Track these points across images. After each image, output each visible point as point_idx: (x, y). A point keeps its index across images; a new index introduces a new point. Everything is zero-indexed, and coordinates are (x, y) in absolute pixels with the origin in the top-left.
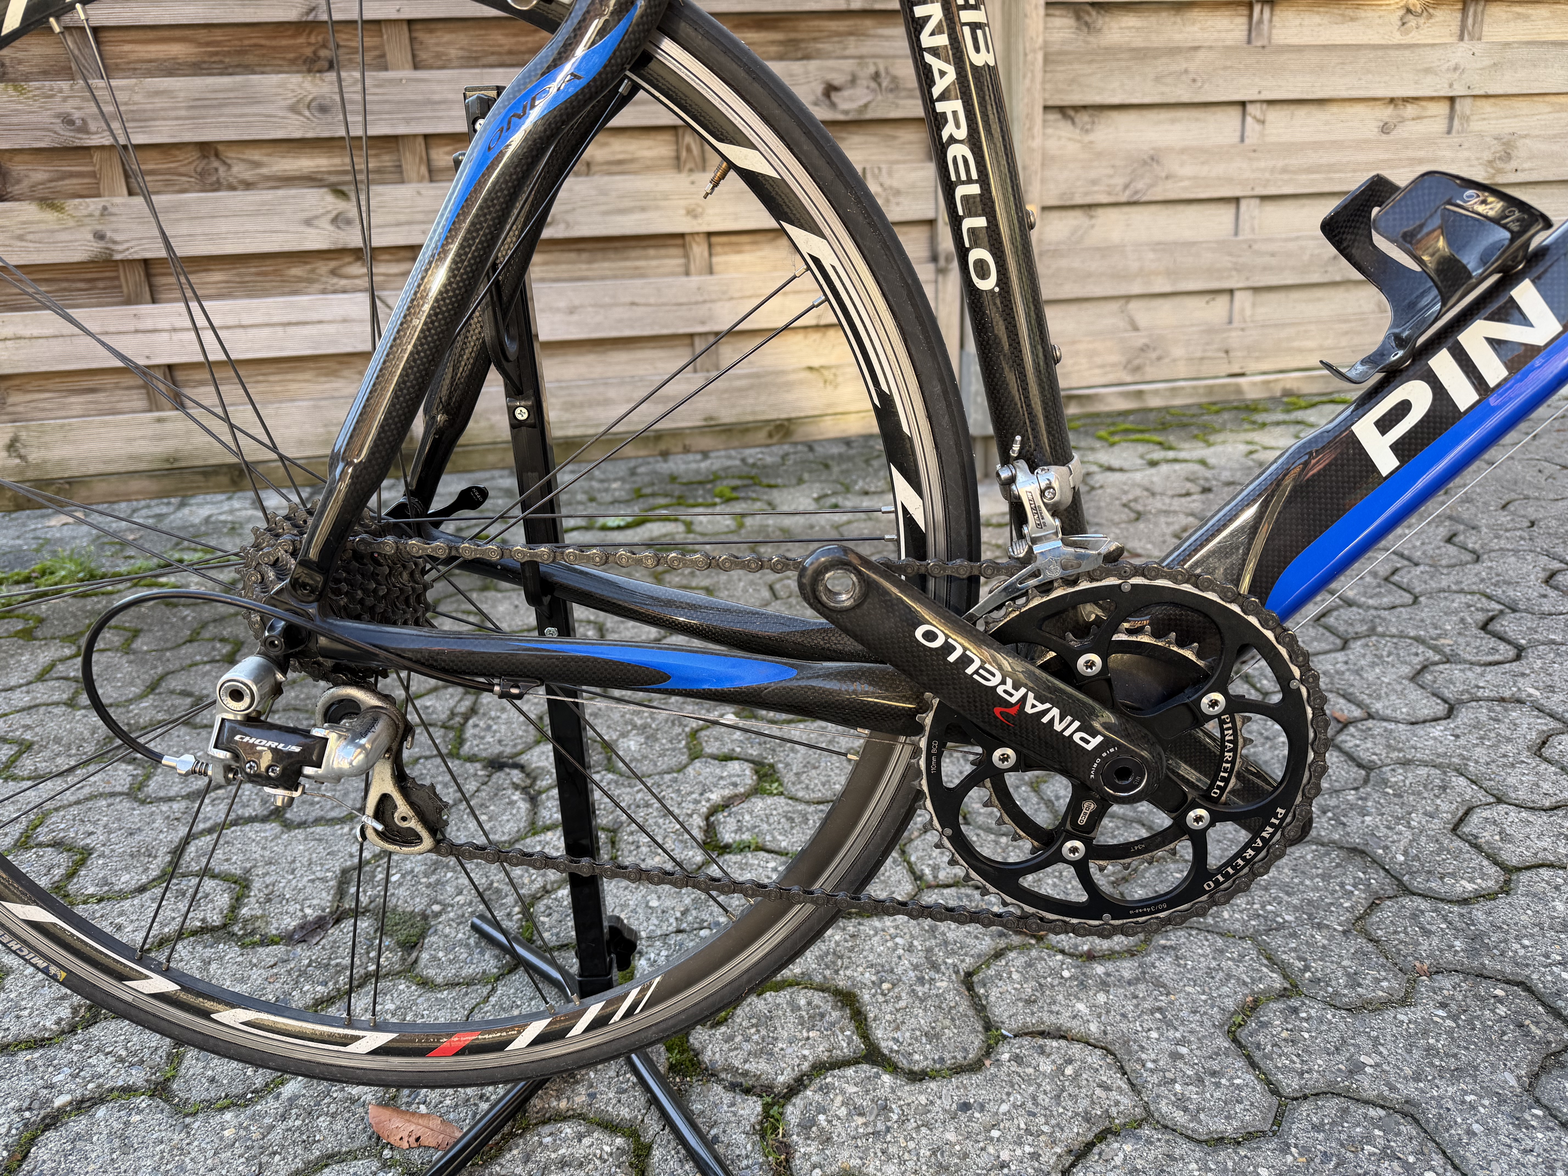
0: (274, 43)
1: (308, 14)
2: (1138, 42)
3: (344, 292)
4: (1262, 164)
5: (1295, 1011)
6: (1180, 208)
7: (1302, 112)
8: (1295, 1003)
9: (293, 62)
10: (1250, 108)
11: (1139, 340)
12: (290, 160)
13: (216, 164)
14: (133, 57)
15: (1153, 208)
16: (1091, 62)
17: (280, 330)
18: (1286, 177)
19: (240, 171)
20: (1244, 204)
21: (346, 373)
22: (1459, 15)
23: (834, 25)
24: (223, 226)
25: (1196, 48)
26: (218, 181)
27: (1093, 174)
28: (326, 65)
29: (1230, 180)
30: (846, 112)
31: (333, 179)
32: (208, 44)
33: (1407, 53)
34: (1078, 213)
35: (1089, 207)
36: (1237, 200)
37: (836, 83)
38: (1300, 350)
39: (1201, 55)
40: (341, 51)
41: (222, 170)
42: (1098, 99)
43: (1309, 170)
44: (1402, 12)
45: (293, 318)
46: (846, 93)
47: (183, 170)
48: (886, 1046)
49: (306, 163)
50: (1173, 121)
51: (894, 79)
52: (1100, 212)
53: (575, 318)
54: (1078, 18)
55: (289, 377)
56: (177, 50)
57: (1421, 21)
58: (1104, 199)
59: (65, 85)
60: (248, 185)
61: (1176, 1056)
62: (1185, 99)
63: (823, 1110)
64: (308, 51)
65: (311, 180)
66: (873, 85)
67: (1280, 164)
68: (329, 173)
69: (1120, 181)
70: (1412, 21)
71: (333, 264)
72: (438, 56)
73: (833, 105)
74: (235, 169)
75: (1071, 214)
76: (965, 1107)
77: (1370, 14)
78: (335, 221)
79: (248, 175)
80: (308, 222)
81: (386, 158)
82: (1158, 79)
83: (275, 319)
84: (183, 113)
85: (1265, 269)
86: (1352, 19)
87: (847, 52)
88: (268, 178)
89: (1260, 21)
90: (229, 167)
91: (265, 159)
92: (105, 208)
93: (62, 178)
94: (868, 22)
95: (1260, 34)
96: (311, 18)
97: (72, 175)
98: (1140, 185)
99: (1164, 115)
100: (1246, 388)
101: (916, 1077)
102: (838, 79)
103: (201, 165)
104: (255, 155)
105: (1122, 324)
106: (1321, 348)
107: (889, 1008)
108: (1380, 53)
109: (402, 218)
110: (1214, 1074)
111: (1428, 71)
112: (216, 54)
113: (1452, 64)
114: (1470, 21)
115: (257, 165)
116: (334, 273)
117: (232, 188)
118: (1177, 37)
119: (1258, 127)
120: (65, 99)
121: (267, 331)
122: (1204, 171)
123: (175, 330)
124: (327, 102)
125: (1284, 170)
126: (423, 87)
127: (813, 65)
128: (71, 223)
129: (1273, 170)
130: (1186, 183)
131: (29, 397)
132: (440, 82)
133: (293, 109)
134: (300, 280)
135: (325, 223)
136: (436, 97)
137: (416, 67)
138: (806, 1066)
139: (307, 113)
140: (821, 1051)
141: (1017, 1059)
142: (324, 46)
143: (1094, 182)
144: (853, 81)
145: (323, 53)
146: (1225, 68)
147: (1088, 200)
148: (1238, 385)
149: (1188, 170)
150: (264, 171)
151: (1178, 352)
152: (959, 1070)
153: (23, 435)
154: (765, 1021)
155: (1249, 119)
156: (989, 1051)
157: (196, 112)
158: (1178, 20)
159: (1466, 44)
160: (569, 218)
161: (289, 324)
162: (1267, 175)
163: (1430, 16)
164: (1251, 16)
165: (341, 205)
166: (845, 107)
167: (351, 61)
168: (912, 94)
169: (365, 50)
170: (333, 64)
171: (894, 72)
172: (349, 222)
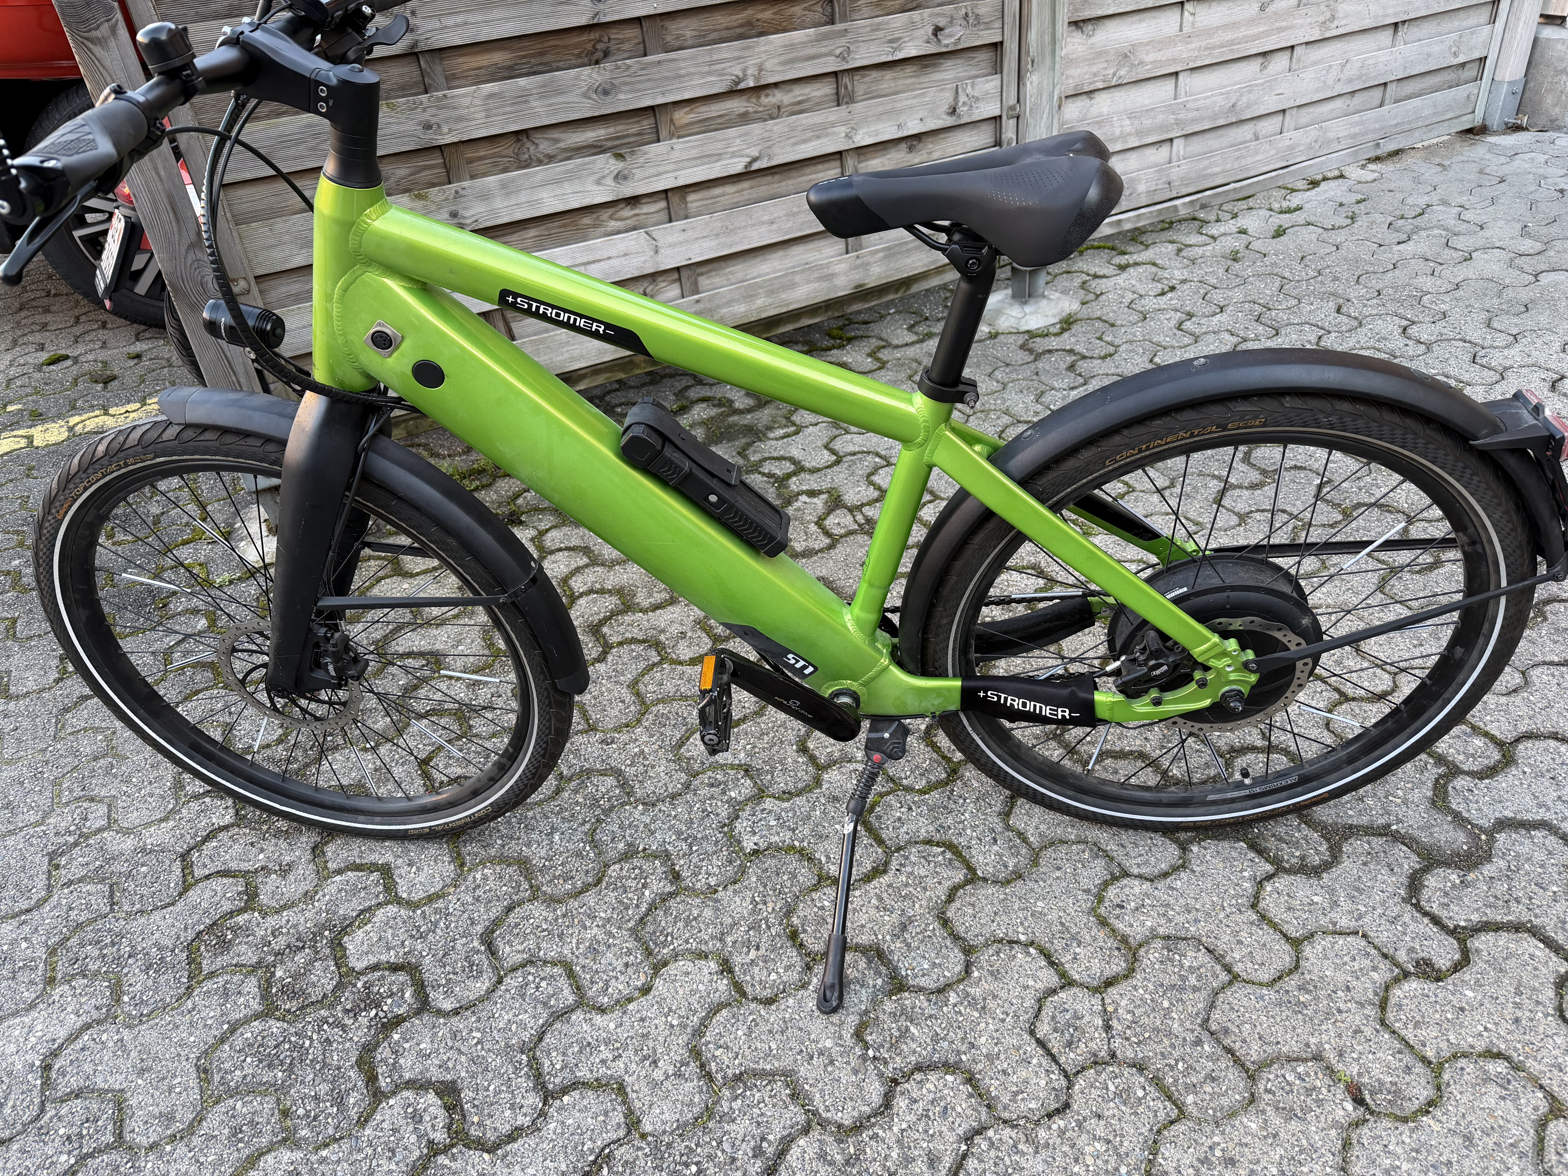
0: (565, 43)
1: (593, 18)
3: (618, 232)
4: (1193, 45)
6: (1144, 84)
7: (1215, 3)
9: (579, 56)
10: (1186, 6)
12: (580, 134)
13: (528, 145)
14: (465, 67)
18: (1207, 53)
19: (544, 146)
20: (1181, 77)
26: (530, 158)
27: (1095, 69)
28: (602, 55)
29: (1174, 60)
30: (947, 46)
31: (609, 144)
32: (519, 50)
34: (1084, 97)
35: (1090, 93)
36: (1176, 74)
37: (941, 25)
38: (1212, 175)
40: (612, 43)
41: (532, 148)
42: (1100, 13)
43: (1222, 46)
46: (947, 31)
47: (504, 152)
49: (590, 135)
50: (1140, 21)
51: (977, 16)
52: (1097, 94)
56: (498, 57)
58: (1100, 85)
59: (424, 98)
60: (551, 158)
64: (590, 46)
65: (596, 149)
66: (964, 23)
67: (1204, 44)
68: (609, 139)
69: (1111, 71)
71: (611, 211)
72: (678, 37)
73: (938, 42)
74: (541, 147)
75: (1080, 98)
78: (616, 177)
79: (551, 150)
80: (598, 182)
81: (645, 123)
84: (508, 109)
85: (1194, 121)
88: (565, 150)
90: (537, 145)
91: (563, 137)
92: (457, 192)
93: (419, 172)
96: (594, 21)
97: (426, 168)
98: (1123, 72)
99: (1136, 17)
100: (1181, 208)
102: (942, 21)
103: (517, 146)
104: (555, 134)
106: (1223, 171)
109: (661, 169)
112: (524, 57)
115: (557, 141)
116: (612, 219)
117: (540, 162)
119: (1191, 18)
120: (424, 110)
124: (608, 87)
125: (1206, 48)
126: (673, 65)
127: (925, 13)
128: (433, 208)
129: (1199, 49)
132: (685, 59)
134: (590, 226)
135: (609, 181)
136: (683, 72)
139: (594, 96)
142: (600, 41)
143: (1095, 75)
144: (951, 21)
145: (600, 46)
147: (1092, 88)
148: (1176, 206)
149: (1151, 57)
150: (562, 145)
155: (1186, 14)
157: (515, 108)
165: (620, 165)
166: (946, 42)
167: (618, 50)
168: (988, 26)
169: (628, 40)
170: (606, 54)
171: (977, 11)
172: (625, 178)
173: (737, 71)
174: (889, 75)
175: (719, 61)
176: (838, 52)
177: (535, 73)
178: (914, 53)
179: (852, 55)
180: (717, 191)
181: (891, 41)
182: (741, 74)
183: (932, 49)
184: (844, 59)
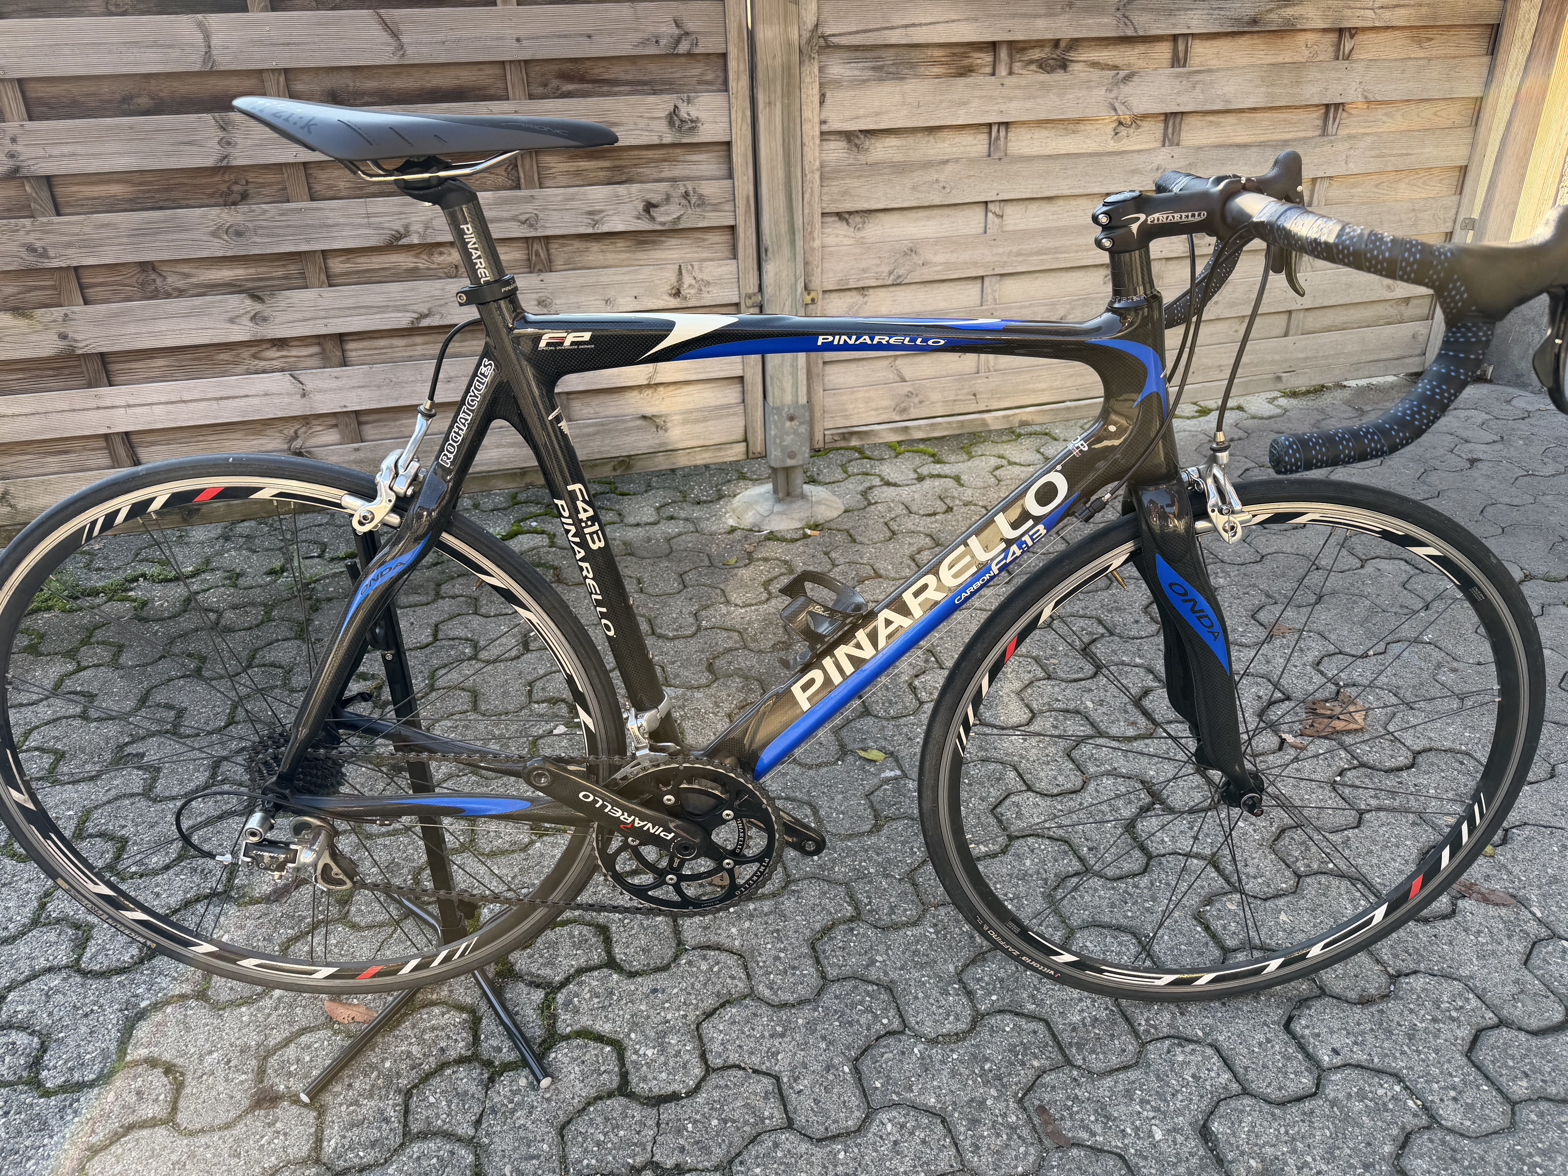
0: (195, 181)
1: (222, 160)
2: (899, 158)
3: (264, 372)
4: (1001, 250)
5: (852, 930)
6: (936, 285)
7: (1033, 207)
8: (854, 925)
9: (211, 196)
10: (990, 206)
11: (905, 388)
12: (214, 272)
13: (154, 276)
14: (80, 196)
15: (913, 287)
16: (859, 177)
17: (214, 403)
18: (1021, 259)
19: (173, 280)
20: (987, 281)
21: (268, 432)
22: (1162, 125)
23: (650, 154)
24: (162, 326)
25: (946, 162)
26: (156, 290)
27: (864, 265)
28: (239, 197)
29: (975, 264)
30: (665, 224)
31: (250, 285)
32: (141, 184)
33: (1118, 158)
34: (854, 293)
35: (862, 289)
36: (982, 278)
37: (654, 201)
38: (1034, 391)
39: (949, 167)
40: (251, 186)
41: (159, 281)
42: (866, 206)
43: (1039, 253)
44: (1115, 125)
45: (223, 394)
46: (662, 209)
47: (127, 281)
48: (619, 957)
49: (226, 274)
50: (928, 218)
51: (701, 197)
52: (870, 292)
53: (452, 385)
54: (849, 141)
55: (224, 436)
56: (116, 189)
57: (1131, 130)
58: (874, 282)
59: (27, 222)
60: (181, 293)
61: (777, 958)
62: (937, 202)
63: (577, 995)
64: (223, 187)
65: (233, 288)
66: (684, 202)
67: (1015, 249)
68: (247, 280)
69: (886, 269)
70: (1123, 131)
71: (253, 350)
72: (330, 187)
73: (652, 219)
74: (169, 280)
75: (848, 293)
76: (655, 991)
77: (1089, 127)
78: (253, 318)
79: (181, 284)
80: (232, 321)
81: (293, 267)
82: (914, 188)
83: (210, 395)
84: (125, 240)
86: (1074, 132)
87: (663, 175)
88: (197, 286)
89: (998, 138)
90: (165, 278)
91: (194, 271)
92: (66, 315)
93: (29, 291)
94: (678, 151)
95: (997, 149)
96: (224, 163)
97: (36, 288)
98: (901, 271)
99: (921, 214)
100: (990, 421)
101: (632, 975)
102: (655, 198)
103: (142, 277)
104: (186, 269)
105: (892, 376)
106: (1051, 388)
107: (625, 935)
108: (1096, 159)
109: (308, 315)
110: (794, 968)
111: (1134, 172)
112: (149, 191)
113: (1155, 165)
114: (1170, 130)
115: (187, 276)
116: (254, 356)
117: (168, 296)
118: (932, 152)
119: (997, 220)
120: (28, 233)
121: (204, 404)
122: (953, 258)
123: (129, 406)
124: (242, 228)
125: (1019, 254)
126: (319, 214)
127: (635, 188)
128: (40, 328)
129: (1010, 254)
130: (939, 268)
131: (14, 459)
132: (332, 209)
133: (214, 234)
134: (228, 362)
135: (245, 321)
136: (330, 222)
137: (313, 199)
138: (572, 971)
139: (226, 237)
140: (582, 962)
141: (690, 963)
142: (236, 183)
143: (865, 271)
144: (668, 199)
145: (236, 188)
146: (970, 176)
147: (863, 284)
148: (983, 420)
149: (940, 258)
150: (194, 280)
151: (936, 396)
152: (657, 970)
153: (12, 489)
154: (553, 945)
155: (990, 215)
156: (676, 958)
157: (135, 240)
158: (931, 138)
159: (1166, 150)
160: (443, 310)
161: (221, 398)
162: (1005, 258)
163: (1139, 127)
164: (990, 133)
165: (258, 307)
166: (662, 219)
167: (258, 193)
168: (716, 208)
169: (270, 184)
170: (244, 197)
171: (700, 191)
172: (265, 319)
173: (398, 225)
174: (595, 247)
175: (376, 215)
176: (523, 218)
177: (161, 208)
178: (620, 228)
179: (541, 223)
180: (383, 343)
181: (590, 213)
182: (402, 230)
183: (644, 225)
184: (531, 226)
